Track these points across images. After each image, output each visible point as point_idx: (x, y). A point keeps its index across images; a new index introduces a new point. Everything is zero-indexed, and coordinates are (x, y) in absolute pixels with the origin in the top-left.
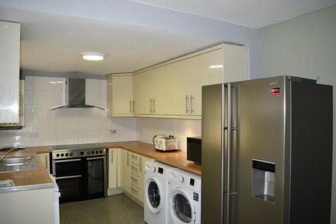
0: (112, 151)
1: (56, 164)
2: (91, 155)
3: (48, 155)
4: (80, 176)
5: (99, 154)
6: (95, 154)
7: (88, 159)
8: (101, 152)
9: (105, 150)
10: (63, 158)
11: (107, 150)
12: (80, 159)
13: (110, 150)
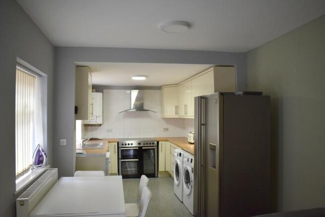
0: (162, 144)
1: (122, 150)
2: (146, 145)
3: (116, 144)
4: (138, 160)
5: (151, 145)
6: (149, 145)
7: (143, 148)
8: (153, 144)
9: (156, 142)
10: (129, 146)
11: (158, 142)
12: (137, 148)
13: (160, 143)
